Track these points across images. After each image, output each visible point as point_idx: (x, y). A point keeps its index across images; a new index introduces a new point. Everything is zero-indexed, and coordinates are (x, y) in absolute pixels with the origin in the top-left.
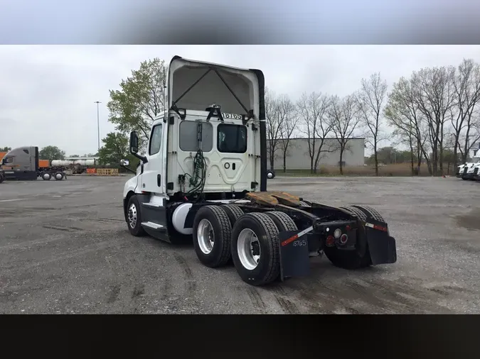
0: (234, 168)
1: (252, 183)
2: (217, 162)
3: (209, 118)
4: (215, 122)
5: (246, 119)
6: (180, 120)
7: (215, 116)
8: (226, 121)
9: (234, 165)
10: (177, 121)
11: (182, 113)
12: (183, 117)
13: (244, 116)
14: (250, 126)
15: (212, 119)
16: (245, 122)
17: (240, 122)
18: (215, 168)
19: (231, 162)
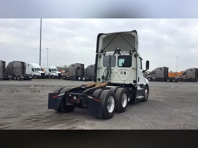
0: (125, 74)
1: (134, 81)
2: (117, 71)
3: (114, 54)
4: (117, 55)
5: (131, 52)
6: (103, 56)
7: (117, 53)
8: (122, 54)
9: (125, 72)
10: (102, 56)
11: (104, 53)
12: (104, 55)
13: (130, 51)
14: (134, 55)
15: (115, 54)
16: (131, 54)
17: (128, 54)
18: (117, 74)
19: (124, 71)
